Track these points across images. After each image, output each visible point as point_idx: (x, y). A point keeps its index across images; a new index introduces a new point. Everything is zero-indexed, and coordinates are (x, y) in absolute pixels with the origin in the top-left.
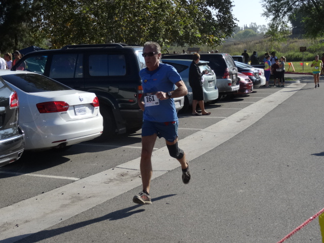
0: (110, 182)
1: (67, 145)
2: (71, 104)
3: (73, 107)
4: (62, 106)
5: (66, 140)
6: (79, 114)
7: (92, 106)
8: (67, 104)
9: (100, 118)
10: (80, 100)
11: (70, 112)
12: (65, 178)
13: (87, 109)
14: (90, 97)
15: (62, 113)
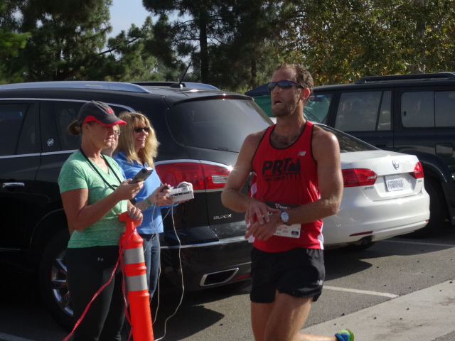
0: (450, 302)
1: (373, 240)
2: (379, 172)
3: (382, 179)
4: (367, 177)
5: (371, 232)
6: (393, 189)
7: (413, 176)
8: (373, 174)
9: (425, 197)
10: (394, 166)
11: (378, 186)
12: (374, 293)
13: (404, 181)
14: (409, 162)
15: (366, 188)
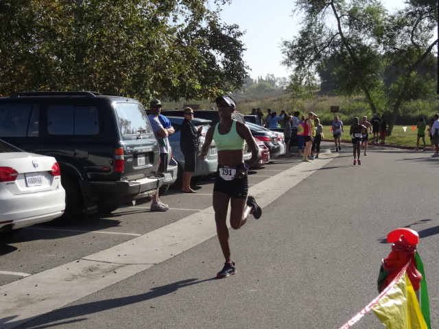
0: (73, 279)
1: (14, 228)
2: (20, 170)
3: (23, 176)
4: (8, 174)
5: (12, 221)
6: (33, 185)
7: (50, 174)
8: (15, 172)
9: (62, 192)
10: (34, 165)
11: (19, 183)
12: (10, 273)
14: (48, 162)
15: (8, 184)
